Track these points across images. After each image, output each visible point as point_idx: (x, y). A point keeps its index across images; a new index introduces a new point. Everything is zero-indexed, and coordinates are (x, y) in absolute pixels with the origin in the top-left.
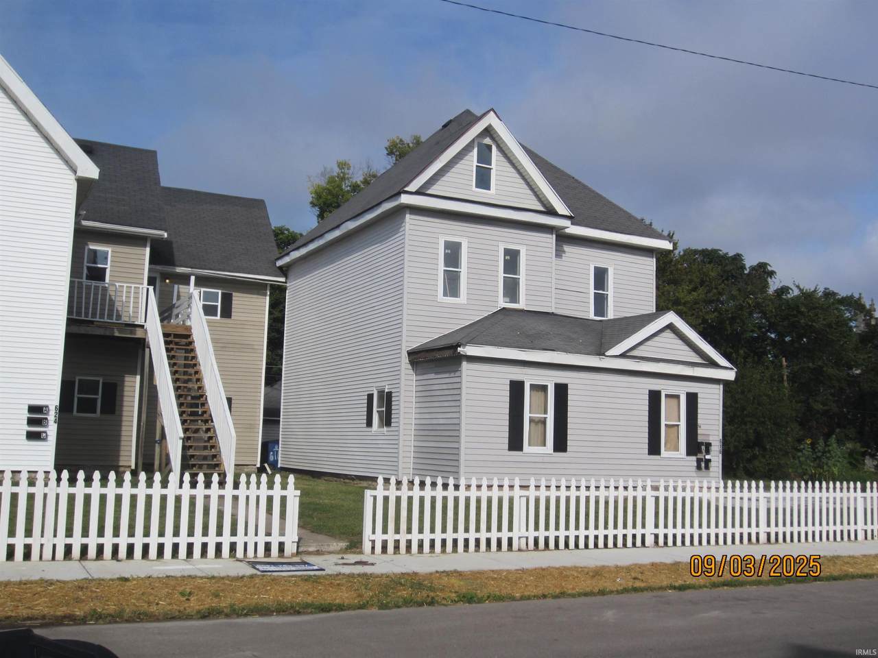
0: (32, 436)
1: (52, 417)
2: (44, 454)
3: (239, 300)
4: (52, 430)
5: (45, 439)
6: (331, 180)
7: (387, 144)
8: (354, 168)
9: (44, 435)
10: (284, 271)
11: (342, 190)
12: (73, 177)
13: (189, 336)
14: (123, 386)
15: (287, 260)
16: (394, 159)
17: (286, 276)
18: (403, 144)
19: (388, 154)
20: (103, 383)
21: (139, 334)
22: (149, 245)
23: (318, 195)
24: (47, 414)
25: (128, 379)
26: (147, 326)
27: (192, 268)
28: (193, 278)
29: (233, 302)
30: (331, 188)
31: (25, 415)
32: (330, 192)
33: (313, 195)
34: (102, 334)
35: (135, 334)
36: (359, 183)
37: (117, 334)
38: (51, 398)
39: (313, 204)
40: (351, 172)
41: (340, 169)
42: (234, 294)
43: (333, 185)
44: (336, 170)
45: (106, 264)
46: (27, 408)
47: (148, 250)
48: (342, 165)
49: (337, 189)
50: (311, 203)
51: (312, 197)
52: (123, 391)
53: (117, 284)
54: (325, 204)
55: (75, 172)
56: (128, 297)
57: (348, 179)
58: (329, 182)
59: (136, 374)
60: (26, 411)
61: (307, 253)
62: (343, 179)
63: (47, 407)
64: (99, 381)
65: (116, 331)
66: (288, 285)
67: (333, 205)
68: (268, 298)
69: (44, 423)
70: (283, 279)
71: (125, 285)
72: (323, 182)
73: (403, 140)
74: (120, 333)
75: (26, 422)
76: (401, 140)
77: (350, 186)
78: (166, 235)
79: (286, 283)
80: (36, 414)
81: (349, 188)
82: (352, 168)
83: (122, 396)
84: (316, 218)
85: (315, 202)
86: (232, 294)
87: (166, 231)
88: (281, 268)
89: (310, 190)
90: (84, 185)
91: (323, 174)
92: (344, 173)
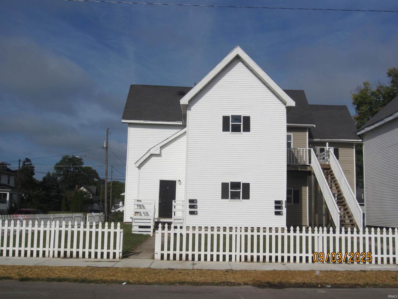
0: (277, 213)
1: (284, 205)
2: (282, 221)
3: (341, 151)
4: (284, 210)
5: (282, 215)
6: (362, 92)
7: (387, 71)
8: (372, 84)
9: (282, 213)
10: (360, 137)
11: (367, 95)
12: (284, 106)
13: (330, 169)
14: (301, 191)
15: (363, 131)
16: (392, 78)
17: (362, 139)
18: (396, 70)
19: (388, 76)
20: (294, 191)
21: (309, 169)
22: (307, 130)
23: (356, 99)
24: (282, 204)
25: (303, 188)
26: (312, 165)
27: (320, 139)
28: (327, 144)
29: (339, 152)
30: (362, 95)
31: (274, 205)
32: (361, 97)
33: (354, 99)
34: (294, 170)
35: (307, 169)
36: (375, 91)
37: (300, 170)
38: (283, 198)
39: (354, 104)
40: (370, 86)
41: (365, 86)
42: (339, 149)
43: (363, 93)
44: (363, 87)
45: (291, 140)
46: (274, 202)
47: (307, 133)
48: (365, 84)
49: (365, 95)
50: (353, 103)
51: (353, 101)
52: (301, 193)
53: (298, 149)
54: (359, 102)
55: (285, 104)
56: (303, 154)
57: (369, 90)
58: (360, 92)
59: (306, 186)
60: (274, 203)
61: (374, 128)
62: (367, 90)
63: (282, 201)
64: (292, 190)
65: (299, 168)
66: (363, 143)
67: (364, 103)
68: (354, 149)
69: (281, 208)
70: (361, 141)
71: (301, 149)
72: (357, 93)
73: (396, 68)
74: (301, 169)
75: (274, 208)
76: (395, 69)
77: (370, 93)
78: (315, 126)
79: (362, 142)
80: (278, 204)
81: (370, 94)
82: (370, 85)
83: (301, 195)
84: (355, 110)
85: (355, 102)
86: (338, 149)
87: (315, 124)
88: (359, 135)
89: (352, 97)
90: (289, 109)
91: (357, 89)
92: (367, 88)
